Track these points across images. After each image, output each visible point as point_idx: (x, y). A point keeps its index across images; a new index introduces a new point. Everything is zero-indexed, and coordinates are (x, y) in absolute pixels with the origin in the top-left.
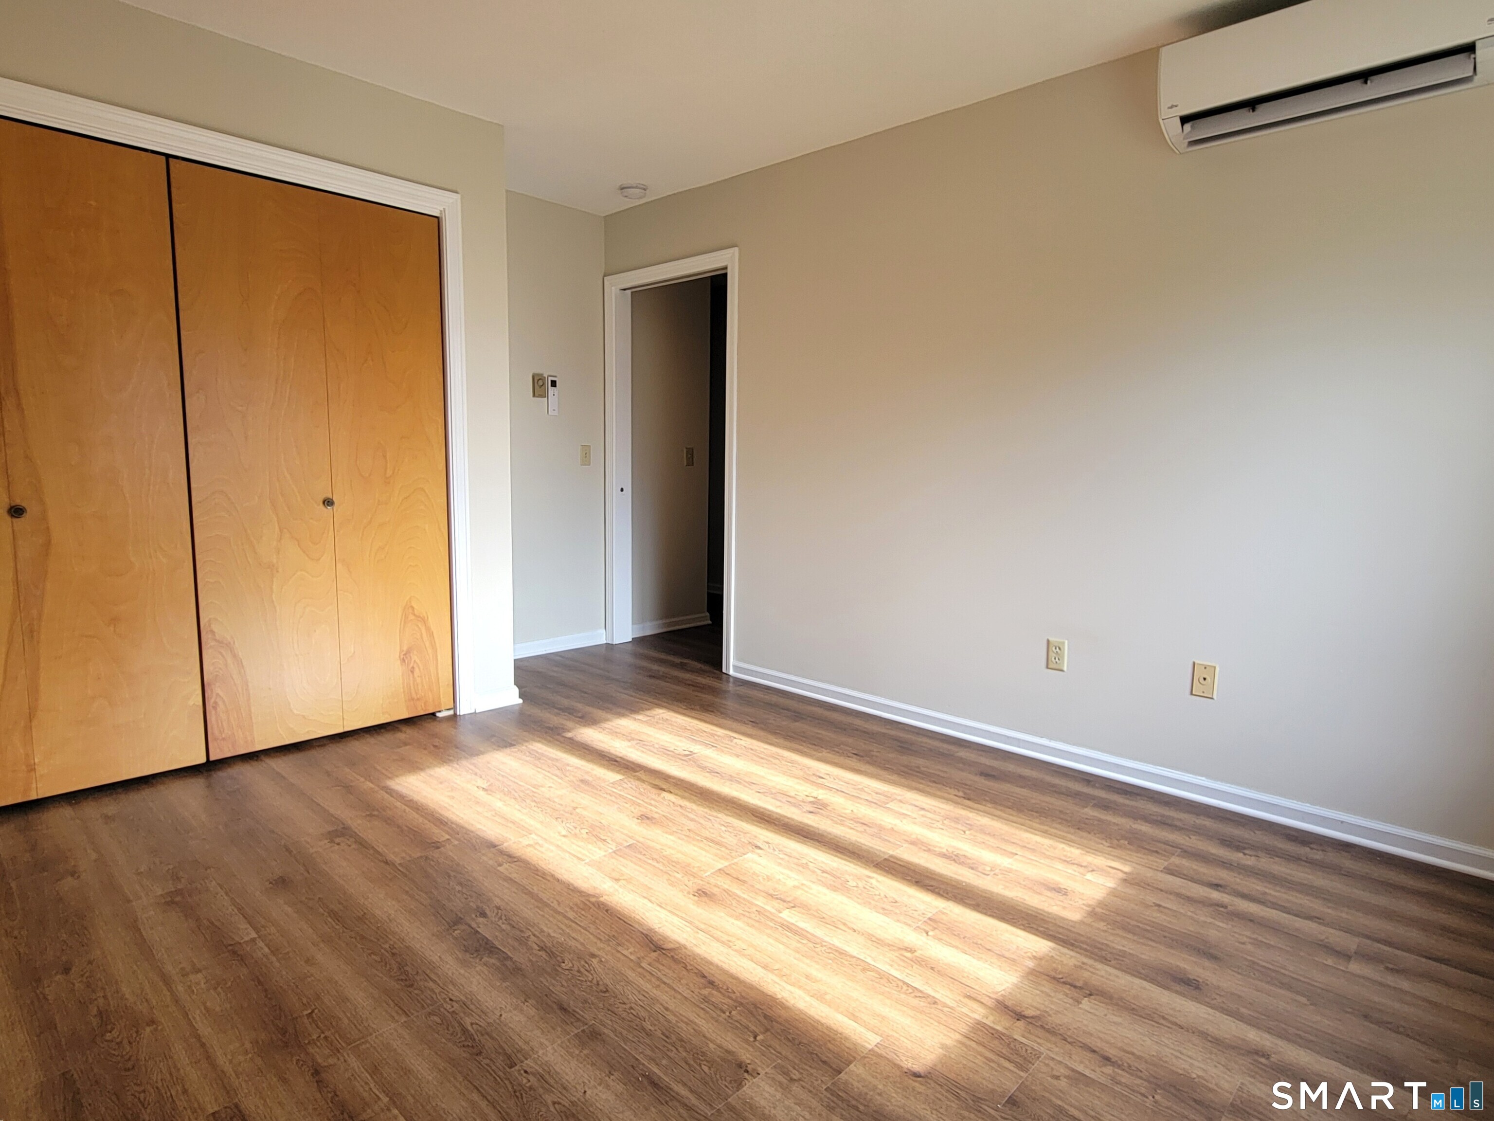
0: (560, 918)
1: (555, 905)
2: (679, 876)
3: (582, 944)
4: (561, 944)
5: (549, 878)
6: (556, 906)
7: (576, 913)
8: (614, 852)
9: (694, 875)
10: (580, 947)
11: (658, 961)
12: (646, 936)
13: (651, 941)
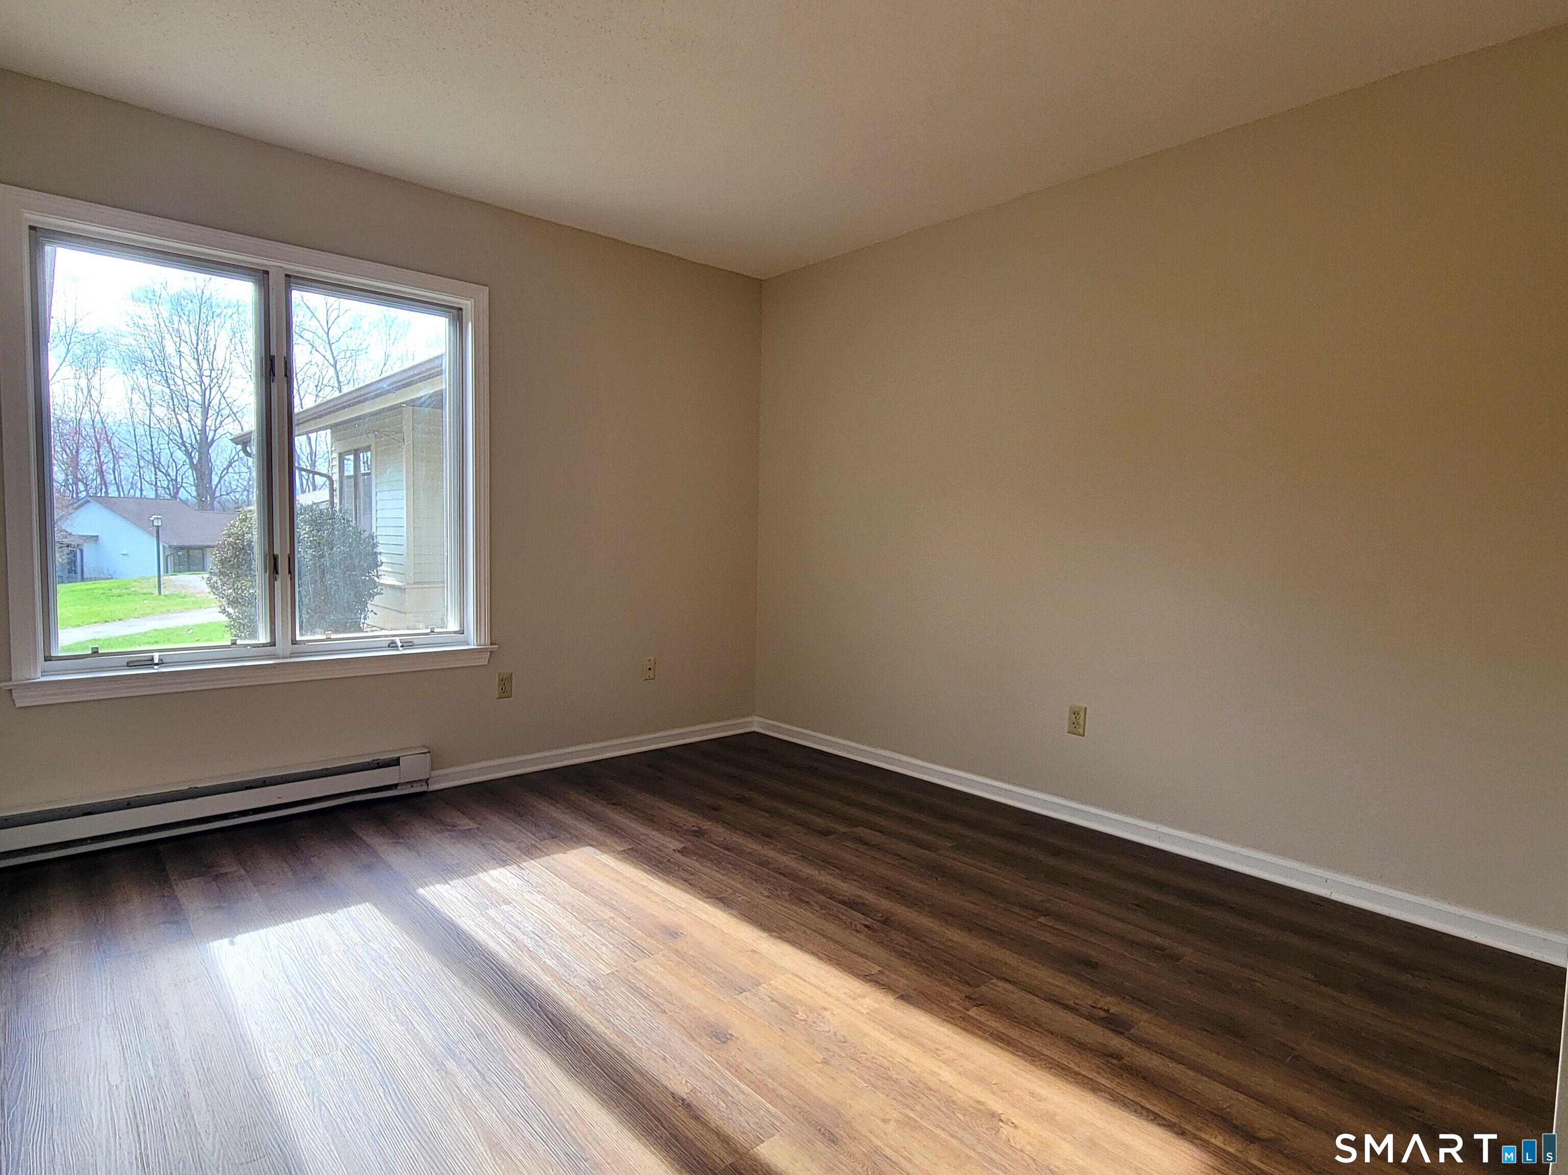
0: (800, 922)
1: (809, 932)
2: (691, 952)
3: (777, 903)
4: (793, 904)
5: (823, 956)
6: (807, 930)
7: (788, 925)
8: (760, 984)
9: (677, 952)
10: (779, 902)
11: (721, 893)
12: (728, 906)
13: (724, 903)
